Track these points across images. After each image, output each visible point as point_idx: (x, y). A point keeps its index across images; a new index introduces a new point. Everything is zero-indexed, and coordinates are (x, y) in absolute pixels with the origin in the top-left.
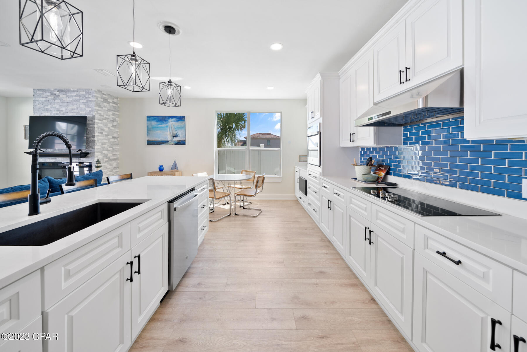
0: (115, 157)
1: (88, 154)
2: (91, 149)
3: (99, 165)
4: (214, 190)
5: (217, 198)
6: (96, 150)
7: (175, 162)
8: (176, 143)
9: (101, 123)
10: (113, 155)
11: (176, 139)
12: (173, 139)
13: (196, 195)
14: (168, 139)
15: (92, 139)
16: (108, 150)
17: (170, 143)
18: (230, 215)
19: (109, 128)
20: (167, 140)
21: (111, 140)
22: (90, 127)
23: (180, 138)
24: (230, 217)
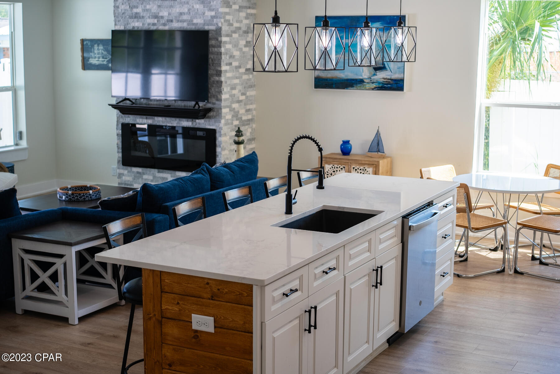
0: (250, 117)
1: (210, 110)
2: (214, 100)
3: (241, 139)
4: (467, 210)
5: (473, 228)
6: (223, 104)
7: (378, 134)
8: (380, 85)
9: (230, 43)
10: (248, 111)
11: (381, 76)
12: (375, 75)
13: (435, 214)
14: (361, 76)
15: (217, 78)
16: (239, 102)
17: (368, 86)
18: (503, 271)
19: (241, 50)
20: (361, 78)
21: (245, 77)
22: (213, 53)
23: (390, 73)
24: (504, 275)
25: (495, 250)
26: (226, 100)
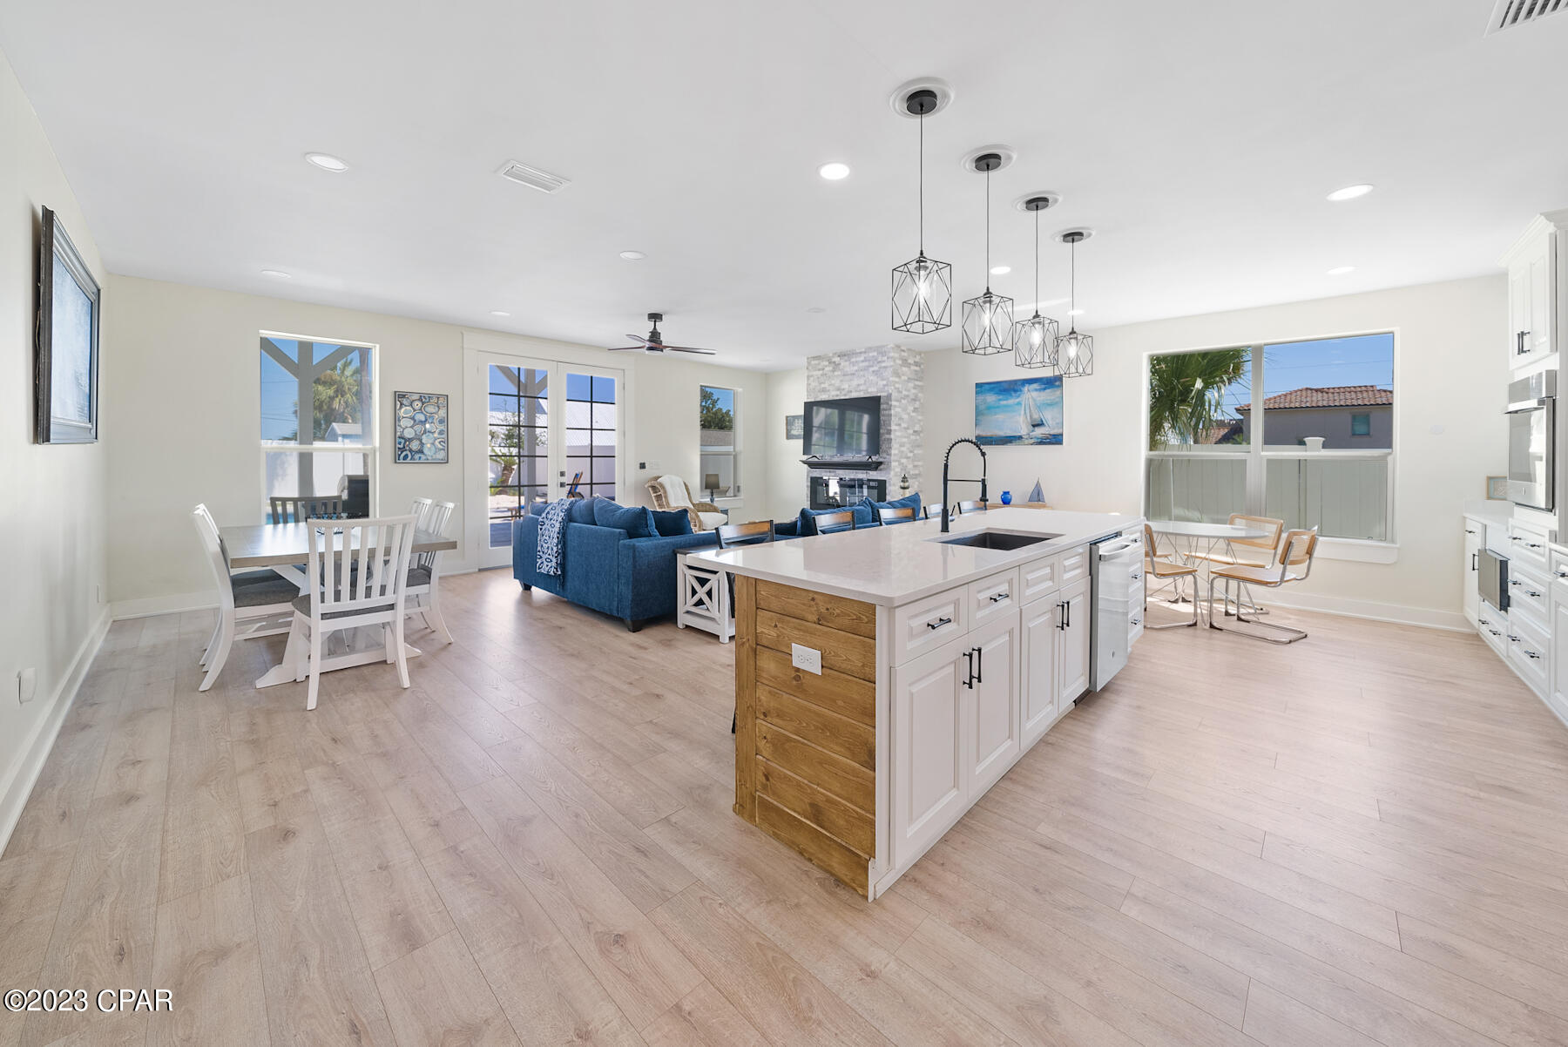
0: (917, 472)
1: (881, 463)
2: (885, 455)
3: (906, 484)
5: (1158, 574)
6: (892, 458)
7: (1038, 485)
8: (1039, 440)
9: (899, 407)
10: (915, 466)
11: (1039, 432)
12: (1033, 431)
13: (1127, 546)
14: (1020, 432)
15: (887, 436)
16: (908, 458)
17: (1026, 442)
18: (1195, 624)
19: (909, 414)
20: (1020, 434)
21: (913, 437)
22: (884, 415)
23: (1049, 429)
24: (1196, 629)
25: (1176, 602)
26: (895, 455)
